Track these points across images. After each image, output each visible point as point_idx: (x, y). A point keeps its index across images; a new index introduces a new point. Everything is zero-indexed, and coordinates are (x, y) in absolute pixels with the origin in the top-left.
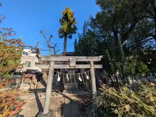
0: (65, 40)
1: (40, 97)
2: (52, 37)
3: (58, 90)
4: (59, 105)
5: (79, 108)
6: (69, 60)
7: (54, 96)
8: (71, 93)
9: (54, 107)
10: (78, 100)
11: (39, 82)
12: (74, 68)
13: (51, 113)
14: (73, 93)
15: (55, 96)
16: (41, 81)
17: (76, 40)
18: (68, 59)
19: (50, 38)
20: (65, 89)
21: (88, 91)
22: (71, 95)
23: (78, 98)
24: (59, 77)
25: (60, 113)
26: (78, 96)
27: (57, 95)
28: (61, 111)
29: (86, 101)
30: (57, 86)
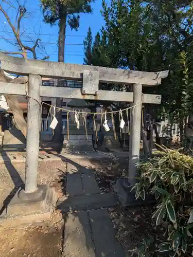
0: (60, 30)
1: (13, 161)
2: (26, 15)
3: (50, 148)
4: (56, 175)
5: (97, 181)
6: (82, 75)
7: (42, 159)
8: (78, 155)
9: (45, 179)
10: (93, 167)
11: (7, 131)
12: (93, 98)
13: (42, 192)
14: (81, 154)
15: (46, 159)
16: (10, 129)
17: (90, 33)
18: (79, 73)
19: (20, 18)
20: (65, 147)
21: (112, 152)
22: (80, 157)
23: (94, 164)
24: (55, 118)
25: (60, 190)
26: (93, 161)
27: (49, 157)
28: (62, 186)
29: (109, 169)
30: (48, 141)
